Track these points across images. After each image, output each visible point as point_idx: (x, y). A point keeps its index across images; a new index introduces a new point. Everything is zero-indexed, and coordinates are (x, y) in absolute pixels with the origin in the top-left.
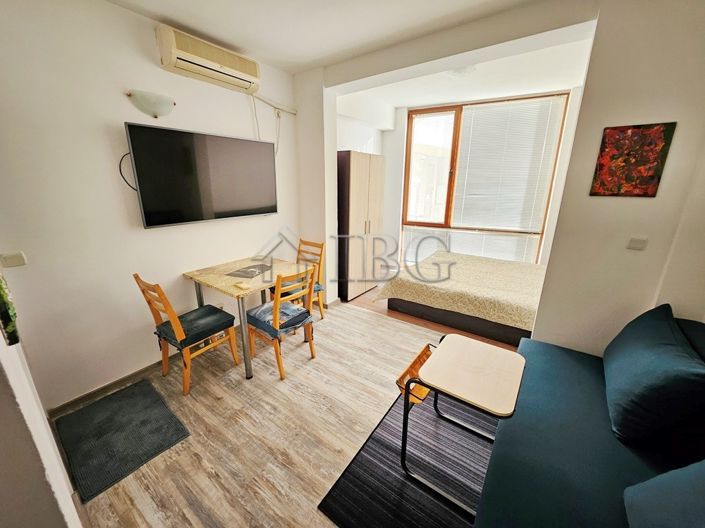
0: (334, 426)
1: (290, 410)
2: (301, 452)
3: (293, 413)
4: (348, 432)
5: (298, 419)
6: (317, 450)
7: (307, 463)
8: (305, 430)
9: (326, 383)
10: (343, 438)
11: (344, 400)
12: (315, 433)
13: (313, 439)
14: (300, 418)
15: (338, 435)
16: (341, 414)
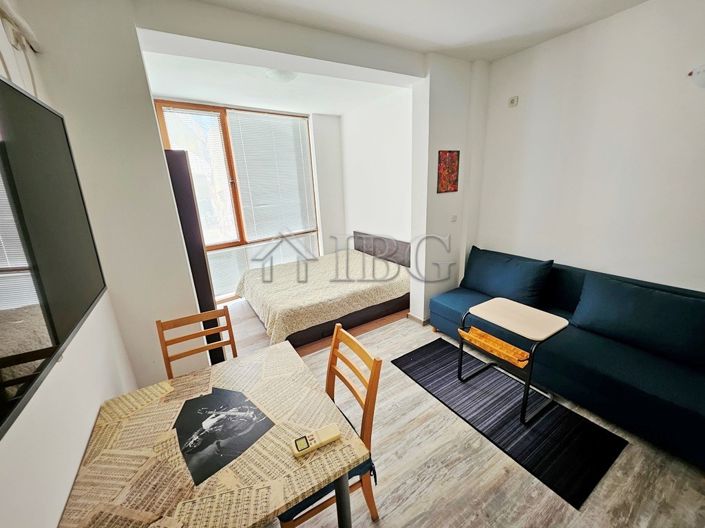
0: (472, 467)
1: (446, 518)
2: (512, 515)
3: (449, 514)
4: (481, 456)
5: (461, 509)
6: (508, 496)
7: (529, 510)
8: (478, 504)
9: (400, 457)
10: (490, 462)
11: (434, 446)
12: (483, 492)
13: (493, 496)
14: (459, 505)
15: (486, 466)
16: (456, 455)
